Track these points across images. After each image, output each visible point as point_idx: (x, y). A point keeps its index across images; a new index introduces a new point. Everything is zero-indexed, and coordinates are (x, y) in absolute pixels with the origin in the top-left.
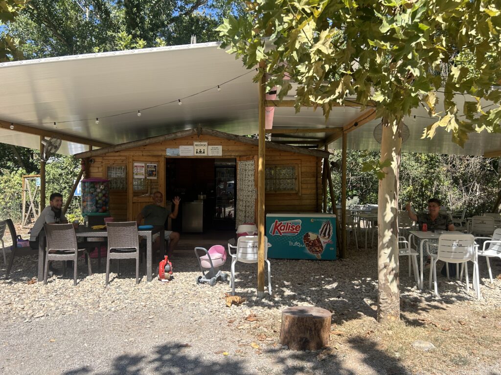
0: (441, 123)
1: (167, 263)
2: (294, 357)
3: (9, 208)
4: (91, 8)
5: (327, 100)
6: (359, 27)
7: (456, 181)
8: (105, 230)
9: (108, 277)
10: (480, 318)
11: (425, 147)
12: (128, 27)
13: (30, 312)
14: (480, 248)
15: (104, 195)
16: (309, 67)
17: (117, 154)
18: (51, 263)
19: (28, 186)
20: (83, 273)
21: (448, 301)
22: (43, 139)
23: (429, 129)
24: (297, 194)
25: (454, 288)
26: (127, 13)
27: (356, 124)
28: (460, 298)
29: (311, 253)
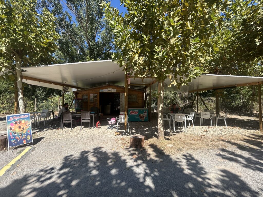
0: (173, 83)
1: (99, 123)
2: (133, 150)
3: (55, 107)
4: (80, 50)
5: (142, 76)
6: (151, 56)
7: (182, 99)
8: (80, 113)
9: (81, 127)
10: (186, 137)
11: (173, 90)
12: (90, 55)
13: (57, 138)
14: (186, 118)
15: (81, 103)
16: (137, 67)
17: (86, 91)
18: (64, 123)
19: (60, 101)
20: (74, 126)
21: (178, 132)
22: (63, 87)
23: (170, 85)
24: (137, 103)
25: (180, 129)
26: (90, 51)
27: (153, 83)
28: (181, 132)
29: (141, 120)
